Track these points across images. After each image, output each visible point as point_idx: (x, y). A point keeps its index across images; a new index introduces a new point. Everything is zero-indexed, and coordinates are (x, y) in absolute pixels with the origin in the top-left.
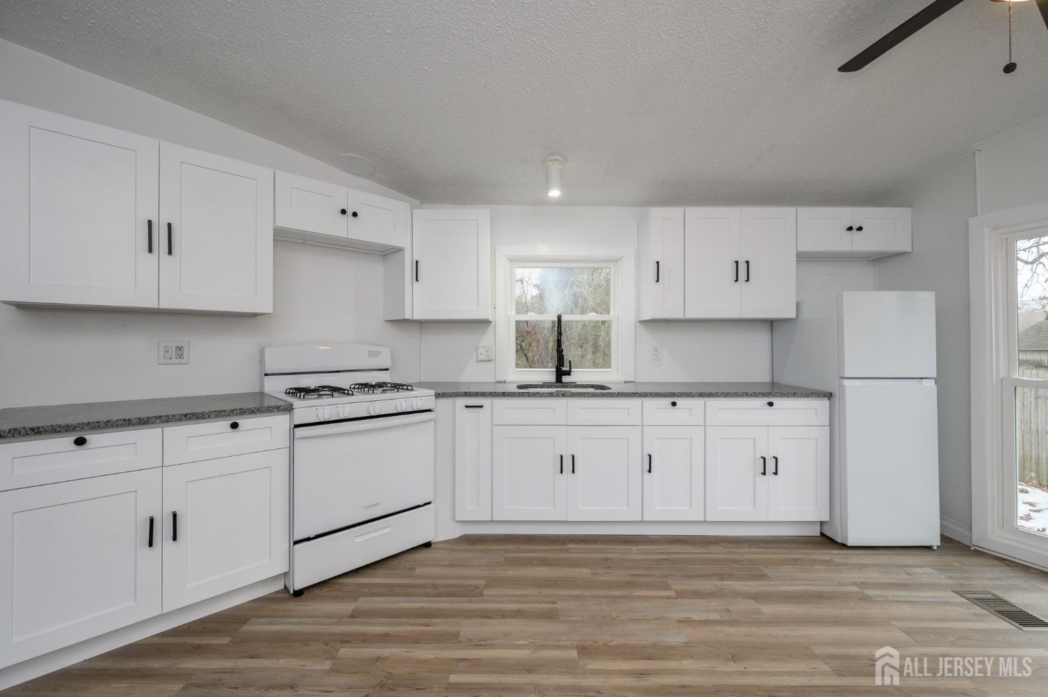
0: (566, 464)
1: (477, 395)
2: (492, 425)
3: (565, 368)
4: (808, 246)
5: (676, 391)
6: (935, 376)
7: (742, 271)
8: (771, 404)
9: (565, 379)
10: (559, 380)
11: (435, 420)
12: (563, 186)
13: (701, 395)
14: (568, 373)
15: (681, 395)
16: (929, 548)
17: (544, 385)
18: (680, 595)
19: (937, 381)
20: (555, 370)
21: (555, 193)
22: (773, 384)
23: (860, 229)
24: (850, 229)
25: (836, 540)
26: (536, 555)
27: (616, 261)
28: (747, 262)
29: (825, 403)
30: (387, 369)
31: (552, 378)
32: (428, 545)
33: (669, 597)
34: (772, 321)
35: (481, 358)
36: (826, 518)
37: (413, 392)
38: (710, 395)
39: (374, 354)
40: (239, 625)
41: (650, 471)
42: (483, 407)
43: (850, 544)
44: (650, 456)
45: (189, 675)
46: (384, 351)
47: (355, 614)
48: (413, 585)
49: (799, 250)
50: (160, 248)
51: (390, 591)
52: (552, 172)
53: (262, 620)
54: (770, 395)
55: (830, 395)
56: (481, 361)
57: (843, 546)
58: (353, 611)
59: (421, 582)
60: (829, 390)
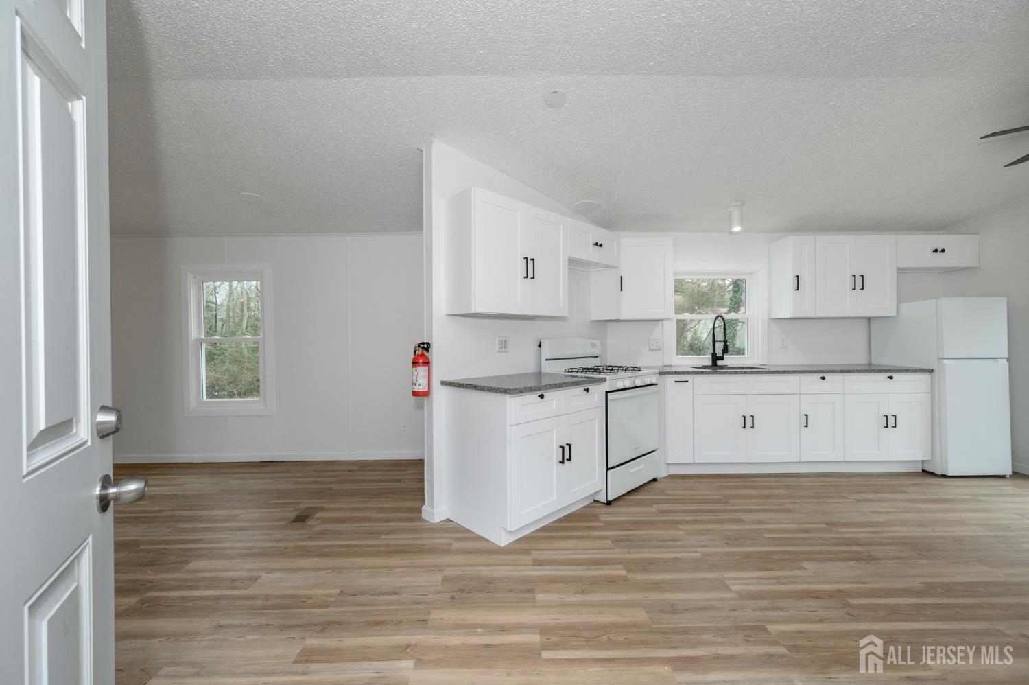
0: (748, 422)
1: (683, 373)
2: (693, 395)
3: (718, 355)
4: (904, 264)
5: (825, 369)
6: (1007, 357)
7: (858, 282)
8: (891, 378)
9: (719, 363)
10: (714, 363)
11: (659, 391)
12: (745, 223)
13: (842, 372)
14: (722, 358)
15: (828, 372)
16: (1003, 476)
17: (705, 367)
18: (858, 501)
19: (1008, 360)
20: (711, 356)
21: (737, 229)
22: (870, 364)
23: (943, 251)
24: (936, 251)
25: (936, 473)
26: (734, 484)
27: (752, 274)
28: (862, 276)
29: (926, 377)
30: (597, 357)
31: (709, 363)
32: (655, 480)
33: (851, 502)
34: (869, 318)
35: (652, 347)
36: (928, 458)
37: (641, 372)
38: (848, 372)
39: (593, 345)
40: (595, 517)
41: (807, 426)
42: (687, 381)
43: (949, 475)
44: (807, 415)
45: (606, 538)
46: (598, 342)
47: (662, 512)
48: (677, 499)
49: (898, 266)
50: (530, 275)
51: (666, 502)
52: (736, 214)
53: (607, 515)
54: (890, 371)
55: (931, 371)
56: (652, 350)
57: (944, 476)
58: (658, 510)
59: (680, 497)
60: (931, 368)
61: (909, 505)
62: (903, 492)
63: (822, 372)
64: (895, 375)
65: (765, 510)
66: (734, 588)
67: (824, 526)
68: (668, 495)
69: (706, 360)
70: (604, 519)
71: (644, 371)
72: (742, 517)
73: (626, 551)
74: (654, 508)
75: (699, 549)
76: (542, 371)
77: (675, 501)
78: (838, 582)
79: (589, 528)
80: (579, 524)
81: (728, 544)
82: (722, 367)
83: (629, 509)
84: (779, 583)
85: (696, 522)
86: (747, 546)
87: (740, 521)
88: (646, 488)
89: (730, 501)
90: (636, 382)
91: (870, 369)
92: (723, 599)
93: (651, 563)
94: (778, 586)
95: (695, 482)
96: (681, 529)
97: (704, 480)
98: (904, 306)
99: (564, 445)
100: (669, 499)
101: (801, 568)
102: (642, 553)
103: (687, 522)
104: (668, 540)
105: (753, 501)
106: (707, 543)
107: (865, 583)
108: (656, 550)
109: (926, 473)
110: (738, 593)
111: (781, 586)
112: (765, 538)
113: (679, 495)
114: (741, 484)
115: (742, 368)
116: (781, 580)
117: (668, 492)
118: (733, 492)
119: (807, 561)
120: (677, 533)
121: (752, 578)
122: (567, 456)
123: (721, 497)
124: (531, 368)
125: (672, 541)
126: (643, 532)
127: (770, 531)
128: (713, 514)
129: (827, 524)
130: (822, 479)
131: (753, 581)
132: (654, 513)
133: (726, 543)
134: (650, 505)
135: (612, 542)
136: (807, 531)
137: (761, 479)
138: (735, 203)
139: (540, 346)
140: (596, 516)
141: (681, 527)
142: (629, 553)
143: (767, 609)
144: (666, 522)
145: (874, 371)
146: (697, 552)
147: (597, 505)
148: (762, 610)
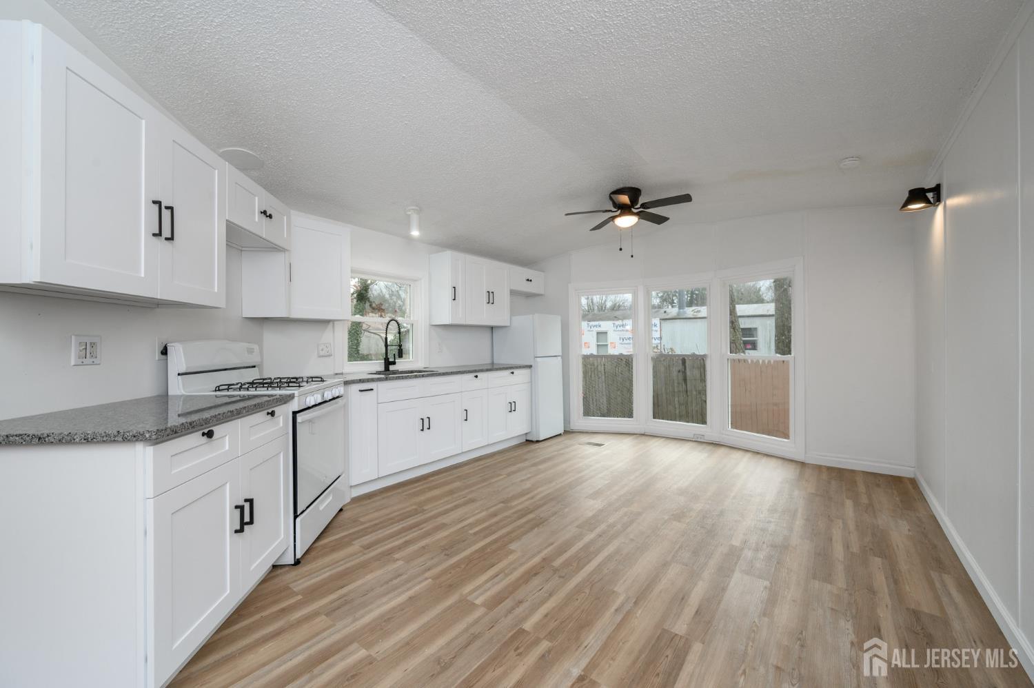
0: (425, 423)
1: (368, 380)
2: (378, 403)
3: (391, 360)
4: (515, 286)
6: (560, 354)
7: (490, 297)
8: (513, 373)
9: (392, 368)
10: (387, 369)
11: (345, 404)
12: (420, 228)
14: (394, 363)
15: (478, 371)
16: (560, 435)
17: (378, 373)
18: (509, 475)
19: (562, 357)
20: (383, 361)
21: (415, 233)
22: (493, 363)
23: (531, 280)
24: (528, 280)
26: (418, 489)
27: (416, 281)
28: (493, 293)
29: (526, 372)
30: (254, 367)
31: (382, 368)
34: (492, 328)
35: (322, 353)
36: (530, 430)
37: (325, 383)
39: (250, 351)
40: (286, 591)
41: (466, 420)
42: (372, 390)
43: (541, 439)
44: (466, 410)
45: (316, 614)
46: (256, 347)
47: (368, 547)
48: (376, 525)
49: (512, 288)
50: (166, 232)
51: (364, 532)
52: (415, 218)
53: (301, 581)
54: (511, 368)
55: (530, 367)
56: (323, 356)
57: (538, 441)
58: (361, 546)
59: (377, 522)
60: (529, 364)
61: (534, 469)
62: (526, 460)
63: (475, 371)
64: (480, 375)
65: (456, 507)
66: (478, 602)
67: (502, 505)
68: (362, 523)
69: (379, 365)
70: (300, 587)
71: (329, 382)
72: (444, 521)
73: (350, 619)
74: (356, 546)
75: (427, 575)
76: (170, 393)
77: (375, 527)
78: (539, 552)
79: (283, 611)
80: (264, 614)
81: (448, 555)
82: (394, 372)
83: (327, 560)
84: (507, 575)
85: (407, 544)
86: (465, 550)
87: (443, 526)
88: (334, 524)
89: (425, 508)
90: (325, 395)
91: (493, 368)
92: (477, 621)
93: (389, 619)
94: (508, 579)
95: (383, 498)
96: (398, 560)
97: (389, 494)
98: (514, 318)
99: (241, 503)
100: (367, 528)
101: (512, 552)
102: (371, 611)
103: (399, 548)
104: (391, 580)
105: (442, 501)
106: (429, 563)
107: (552, 544)
108: (384, 599)
109: (529, 442)
110: (484, 605)
111: (510, 577)
112: (471, 534)
113: (376, 519)
114: (425, 486)
115: (412, 372)
116: (506, 572)
117: (362, 520)
118: (422, 498)
119: (510, 542)
120: (396, 565)
121: (487, 582)
122: (247, 519)
123: (414, 507)
124: (145, 388)
125: (396, 578)
126: (359, 582)
127: (471, 526)
128: (417, 528)
129: (503, 502)
130: (477, 464)
131: (488, 585)
132: (361, 551)
133: (445, 555)
134: (349, 544)
135: (327, 615)
136: (495, 515)
137: (436, 477)
138: (414, 208)
139: (164, 352)
140: (287, 588)
141: (397, 556)
142: (355, 620)
143: (513, 609)
144: (377, 558)
145: (497, 369)
146: (426, 579)
147: (279, 571)
148: (510, 612)
